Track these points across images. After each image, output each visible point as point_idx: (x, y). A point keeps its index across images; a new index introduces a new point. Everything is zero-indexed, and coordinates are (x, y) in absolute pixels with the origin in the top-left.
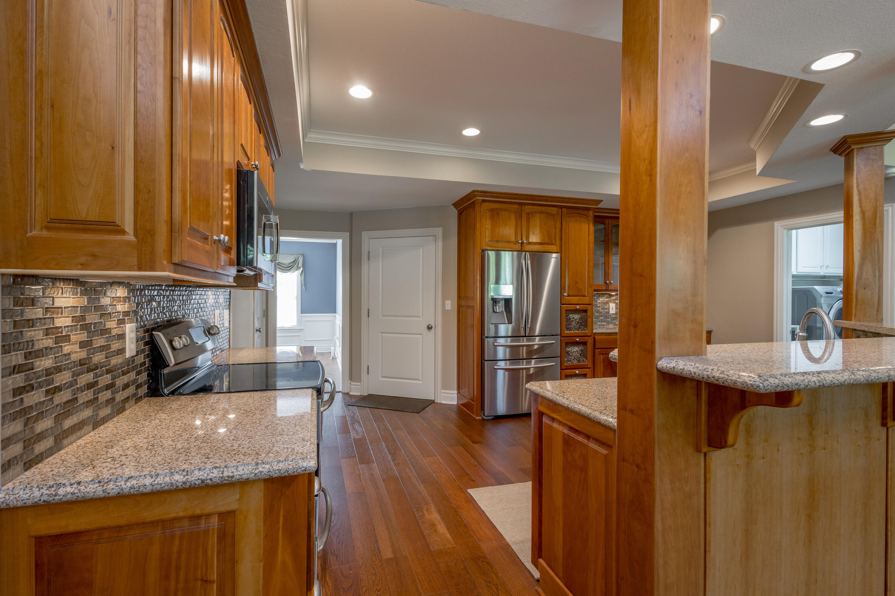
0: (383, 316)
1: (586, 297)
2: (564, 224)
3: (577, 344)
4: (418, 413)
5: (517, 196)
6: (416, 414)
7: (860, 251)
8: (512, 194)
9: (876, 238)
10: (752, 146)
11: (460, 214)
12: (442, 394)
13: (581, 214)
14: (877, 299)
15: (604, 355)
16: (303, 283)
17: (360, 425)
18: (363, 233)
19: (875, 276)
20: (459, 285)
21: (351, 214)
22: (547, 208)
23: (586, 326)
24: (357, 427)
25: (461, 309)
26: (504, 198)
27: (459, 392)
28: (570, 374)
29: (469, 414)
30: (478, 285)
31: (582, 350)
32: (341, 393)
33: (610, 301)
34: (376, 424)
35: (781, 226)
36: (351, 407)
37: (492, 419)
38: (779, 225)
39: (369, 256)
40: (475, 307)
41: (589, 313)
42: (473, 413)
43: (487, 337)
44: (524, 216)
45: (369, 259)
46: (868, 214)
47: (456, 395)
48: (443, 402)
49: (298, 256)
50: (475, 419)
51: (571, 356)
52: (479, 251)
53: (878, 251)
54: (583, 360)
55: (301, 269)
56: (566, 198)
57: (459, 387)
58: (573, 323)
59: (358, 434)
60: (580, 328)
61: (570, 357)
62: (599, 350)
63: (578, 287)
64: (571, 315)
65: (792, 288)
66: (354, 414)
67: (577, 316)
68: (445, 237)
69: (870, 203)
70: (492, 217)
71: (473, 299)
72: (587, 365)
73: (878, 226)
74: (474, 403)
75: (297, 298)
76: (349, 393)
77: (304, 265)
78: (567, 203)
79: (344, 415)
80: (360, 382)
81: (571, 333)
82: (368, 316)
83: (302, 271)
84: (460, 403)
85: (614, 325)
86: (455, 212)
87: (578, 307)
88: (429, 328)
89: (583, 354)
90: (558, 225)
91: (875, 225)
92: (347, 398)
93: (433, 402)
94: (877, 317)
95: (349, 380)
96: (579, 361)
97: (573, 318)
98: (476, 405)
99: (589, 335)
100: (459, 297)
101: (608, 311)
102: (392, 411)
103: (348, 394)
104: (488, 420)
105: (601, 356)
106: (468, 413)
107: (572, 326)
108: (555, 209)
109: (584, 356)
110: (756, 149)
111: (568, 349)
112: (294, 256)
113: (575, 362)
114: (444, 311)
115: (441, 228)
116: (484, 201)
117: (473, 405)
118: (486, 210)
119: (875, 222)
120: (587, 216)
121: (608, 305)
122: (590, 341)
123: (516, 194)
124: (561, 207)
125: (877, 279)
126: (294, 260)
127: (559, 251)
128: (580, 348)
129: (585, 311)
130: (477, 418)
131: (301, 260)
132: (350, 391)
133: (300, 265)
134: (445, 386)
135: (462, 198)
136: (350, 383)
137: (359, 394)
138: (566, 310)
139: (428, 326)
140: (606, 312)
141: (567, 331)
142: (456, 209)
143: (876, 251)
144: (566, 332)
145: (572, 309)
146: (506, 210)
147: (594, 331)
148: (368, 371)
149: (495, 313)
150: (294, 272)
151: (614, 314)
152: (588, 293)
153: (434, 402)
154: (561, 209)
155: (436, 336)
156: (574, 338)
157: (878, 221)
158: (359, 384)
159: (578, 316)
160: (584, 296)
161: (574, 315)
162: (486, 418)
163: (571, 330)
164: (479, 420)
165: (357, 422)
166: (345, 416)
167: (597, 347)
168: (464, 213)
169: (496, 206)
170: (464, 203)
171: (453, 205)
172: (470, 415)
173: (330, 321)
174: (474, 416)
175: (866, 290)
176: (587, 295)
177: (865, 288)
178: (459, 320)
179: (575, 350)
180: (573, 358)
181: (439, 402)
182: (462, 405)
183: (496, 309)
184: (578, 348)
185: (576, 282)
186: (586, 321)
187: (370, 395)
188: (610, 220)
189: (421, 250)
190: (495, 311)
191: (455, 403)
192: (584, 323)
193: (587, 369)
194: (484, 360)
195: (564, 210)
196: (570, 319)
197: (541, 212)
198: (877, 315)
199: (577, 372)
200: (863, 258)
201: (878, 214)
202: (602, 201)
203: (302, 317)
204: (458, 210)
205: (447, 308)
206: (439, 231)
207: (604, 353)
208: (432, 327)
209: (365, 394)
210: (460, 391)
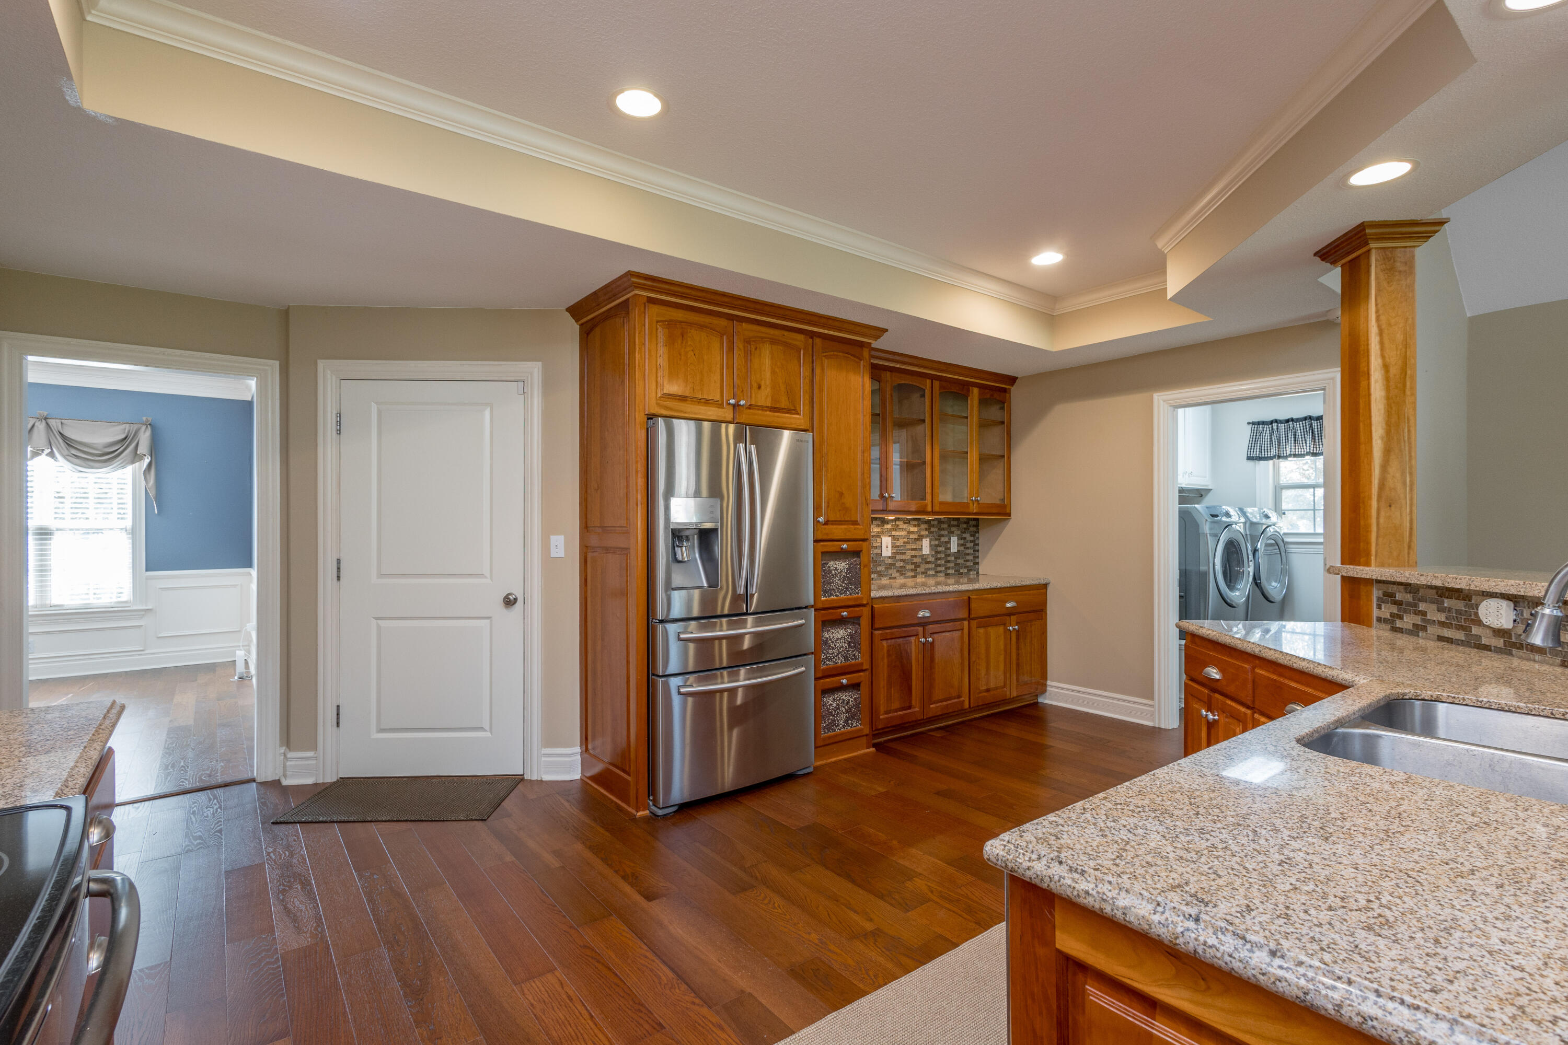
0: (381, 575)
1: (859, 524)
2: (818, 371)
3: (841, 622)
4: (485, 820)
5: (726, 300)
6: (480, 823)
7: (1382, 438)
8: (716, 293)
9: (1406, 415)
10: (1160, 244)
11: (586, 333)
12: (543, 759)
13: (847, 353)
14: (1408, 525)
15: (889, 641)
16: (152, 494)
17: (310, 895)
18: (321, 364)
19: (1404, 483)
20: (586, 500)
21: (285, 314)
22: (786, 333)
23: (858, 585)
24: (298, 901)
25: (589, 555)
26: (696, 300)
27: (587, 750)
28: (831, 686)
29: (616, 803)
30: (639, 497)
31: (851, 635)
32: (254, 784)
33: (883, 533)
34: (361, 876)
35: (1164, 401)
36: (283, 827)
37: (674, 812)
38: (1161, 399)
39: (339, 423)
40: (632, 552)
41: (864, 558)
42: (628, 803)
43: (662, 621)
44: (738, 344)
45: (339, 432)
46: (1394, 371)
47: (579, 757)
48: (546, 778)
49: (136, 427)
50: (634, 819)
51: (833, 648)
52: (640, 418)
53: (1409, 438)
54: (854, 655)
55: (147, 460)
56: (821, 316)
57: (586, 738)
58: (836, 580)
59: (299, 930)
60: (847, 589)
61: (830, 651)
62: (880, 632)
63: (843, 503)
64: (831, 563)
65: (1179, 508)
66: (291, 855)
67: (841, 565)
68: (549, 385)
69: (1397, 349)
70: (671, 341)
71: (626, 531)
72: (862, 664)
73: (1408, 392)
74: (629, 778)
75: (133, 532)
76: (279, 781)
77: (155, 449)
78: (823, 327)
79: (257, 861)
80: (314, 747)
81: (832, 600)
82: (339, 578)
83: (150, 465)
84: (588, 774)
85: (890, 578)
86: (573, 328)
87: (845, 546)
88: (509, 602)
89: (854, 642)
90: (806, 372)
91: (1404, 392)
92: (273, 797)
93: (519, 780)
94: (1408, 557)
95: (281, 746)
96: (846, 658)
97: (836, 569)
98: (635, 781)
99: (865, 602)
100: (586, 527)
101: (879, 552)
102: (410, 825)
103: (276, 784)
104: (665, 816)
105: (884, 643)
106: (612, 801)
107: (833, 586)
108: (801, 337)
109: (855, 646)
110: (1166, 252)
111: (826, 635)
112: (124, 426)
113: (840, 661)
114: (548, 561)
115: (540, 364)
116: (651, 300)
117: (627, 782)
118: (657, 322)
119: (1404, 385)
120: (858, 358)
121: (879, 540)
122: (866, 612)
123: (724, 295)
124: (812, 335)
125: (1408, 488)
126: (123, 436)
127: (808, 428)
128: (849, 631)
129: (857, 554)
130: (640, 814)
131: (145, 438)
132: (285, 776)
133: (143, 448)
134: (551, 740)
135: (595, 293)
136: (285, 755)
137: (309, 781)
138: (823, 553)
139: (507, 597)
140: (877, 554)
141: (825, 596)
142: (577, 321)
143: (1406, 439)
144: (823, 598)
145: (831, 549)
146: (702, 327)
147: (874, 594)
148: (338, 718)
149: (678, 564)
150: (123, 467)
151: (889, 557)
152: (862, 516)
153: (523, 779)
154: (812, 338)
155: (528, 621)
156: (838, 610)
157: (1408, 384)
158: (311, 754)
159: (844, 564)
160: (855, 523)
161: (837, 562)
162: (660, 812)
163: (831, 595)
164: (645, 819)
165: (302, 883)
166: (261, 866)
167: (877, 626)
168: (597, 330)
169: (679, 315)
170: (599, 306)
171: (568, 310)
172: (620, 809)
173: (235, 586)
174: (630, 809)
175: (1393, 508)
176: (859, 522)
177: (1390, 506)
178: (586, 580)
179: (839, 634)
180: (836, 652)
181: (534, 778)
182: (592, 778)
183: (682, 555)
184: (844, 632)
185: (841, 494)
186: (859, 575)
187: (344, 782)
188: (888, 373)
189: (487, 413)
190: (679, 557)
191: (577, 776)
192: (856, 579)
193: (862, 674)
194: (653, 675)
195: (818, 341)
196: (831, 572)
197: (774, 341)
198: (1409, 553)
199: (844, 681)
200: (1387, 451)
201: (1409, 372)
202: (886, 330)
203: (147, 578)
204: (581, 325)
205: (554, 554)
206: (534, 371)
207: (888, 637)
208: (516, 600)
209: (330, 778)
210: (590, 747)
